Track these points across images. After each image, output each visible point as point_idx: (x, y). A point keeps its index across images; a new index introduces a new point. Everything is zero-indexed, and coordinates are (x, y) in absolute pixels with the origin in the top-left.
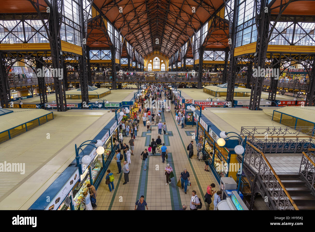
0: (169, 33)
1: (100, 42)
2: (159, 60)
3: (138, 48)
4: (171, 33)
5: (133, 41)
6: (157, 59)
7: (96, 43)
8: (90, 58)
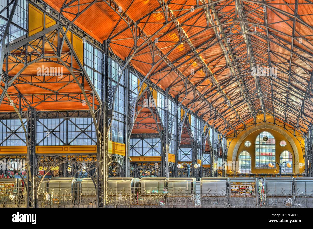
0: (284, 61)
1: (66, 95)
2: (274, 141)
3: (200, 109)
4: (289, 61)
5: (177, 89)
6: (266, 139)
7: (55, 98)
8: (38, 141)
